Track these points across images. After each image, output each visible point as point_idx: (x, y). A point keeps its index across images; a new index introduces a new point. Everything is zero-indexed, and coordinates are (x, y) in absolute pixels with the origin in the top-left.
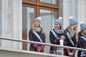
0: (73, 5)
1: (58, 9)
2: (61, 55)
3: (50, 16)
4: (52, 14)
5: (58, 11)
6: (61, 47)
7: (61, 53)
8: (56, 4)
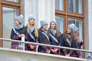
0: (34, 3)
1: (20, 7)
2: (22, 50)
3: (12, 13)
4: (14, 11)
5: (20, 9)
6: (23, 43)
7: (22, 48)
8: (18, 2)
